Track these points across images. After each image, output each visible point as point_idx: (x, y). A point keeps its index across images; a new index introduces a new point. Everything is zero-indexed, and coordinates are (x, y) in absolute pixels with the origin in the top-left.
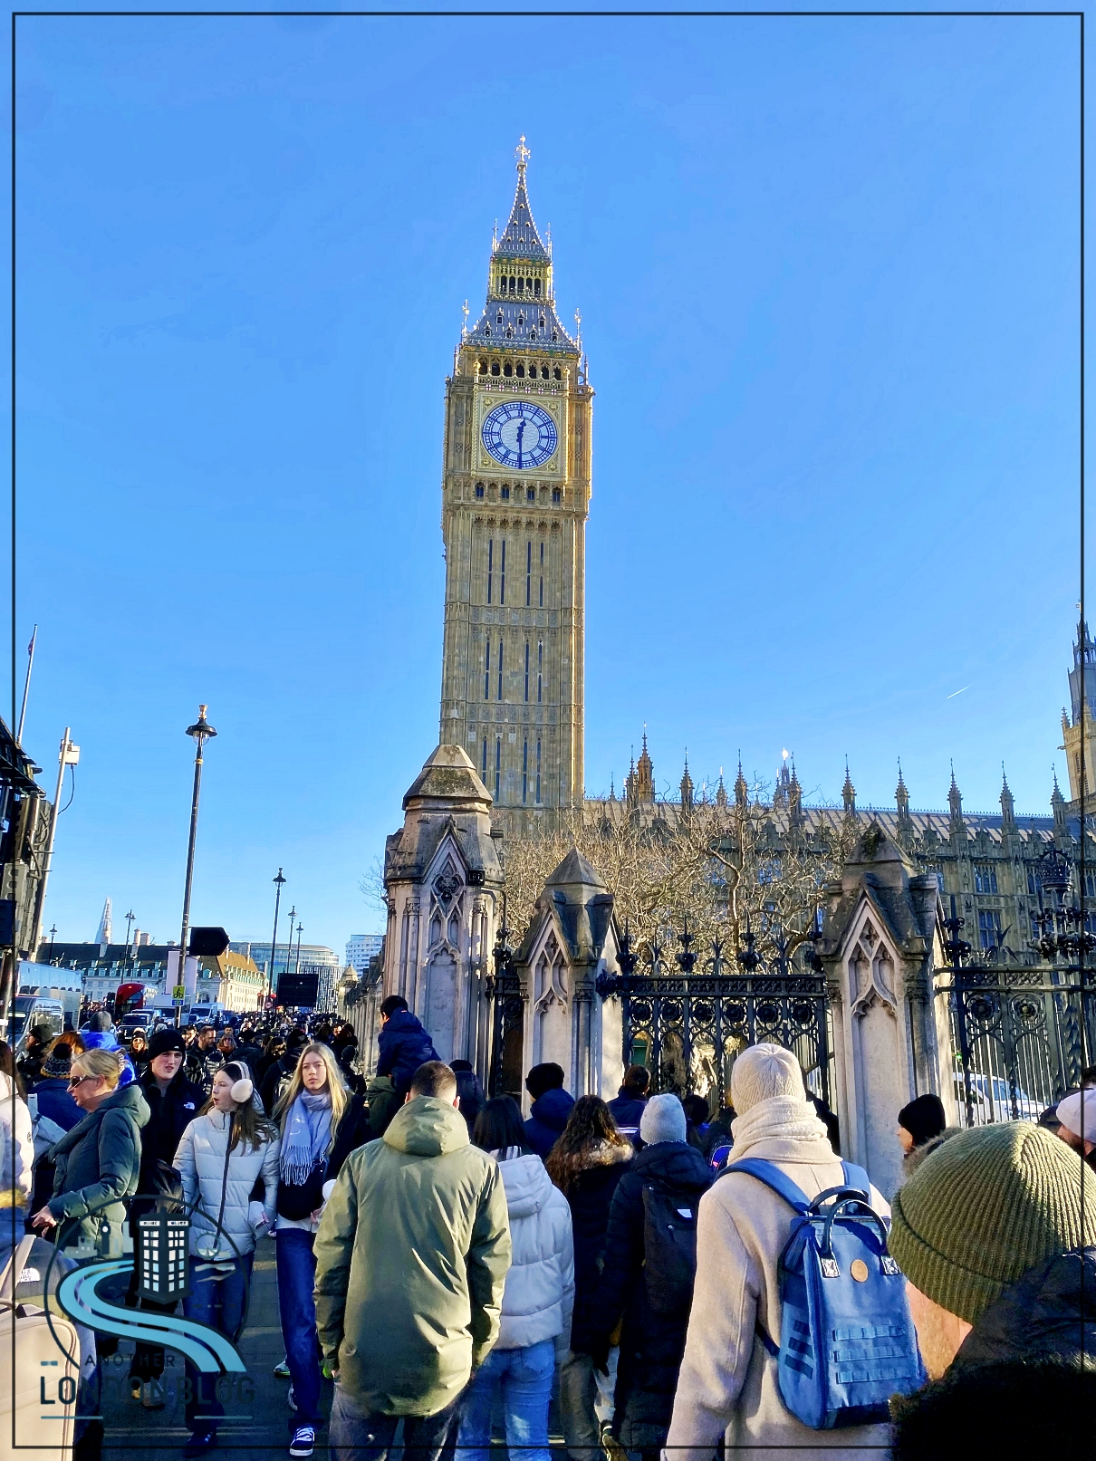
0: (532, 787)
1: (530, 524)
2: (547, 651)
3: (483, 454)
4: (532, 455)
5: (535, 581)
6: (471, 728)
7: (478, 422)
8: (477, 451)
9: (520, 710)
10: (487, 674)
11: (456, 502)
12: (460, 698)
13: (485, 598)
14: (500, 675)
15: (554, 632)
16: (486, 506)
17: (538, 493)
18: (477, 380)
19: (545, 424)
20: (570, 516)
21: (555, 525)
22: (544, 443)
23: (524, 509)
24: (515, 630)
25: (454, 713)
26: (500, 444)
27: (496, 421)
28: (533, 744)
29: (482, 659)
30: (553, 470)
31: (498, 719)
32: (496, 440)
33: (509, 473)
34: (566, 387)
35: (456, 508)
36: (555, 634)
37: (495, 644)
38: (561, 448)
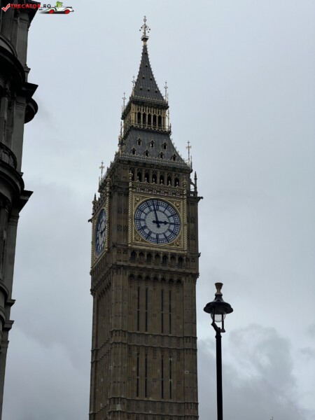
1: (163, 279)
2: (175, 364)
3: (135, 233)
4: (165, 235)
5: (166, 317)
7: (132, 212)
8: (132, 231)
9: (158, 406)
10: (138, 379)
11: (119, 263)
12: (122, 397)
13: (136, 327)
14: (146, 380)
15: (179, 352)
16: (137, 267)
17: (169, 260)
18: (130, 185)
19: (172, 216)
20: (187, 276)
21: (179, 281)
22: (172, 227)
23: (161, 270)
24: (154, 349)
25: (119, 407)
26: (145, 227)
27: (142, 211)
29: (134, 369)
30: (178, 245)
31: (145, 411)
32: (143, 224)
33: (152, 246)
34: (185, 192)
35: (119, 267)
36: (179, 354)
37: (142, 359)
38: (183, 232)
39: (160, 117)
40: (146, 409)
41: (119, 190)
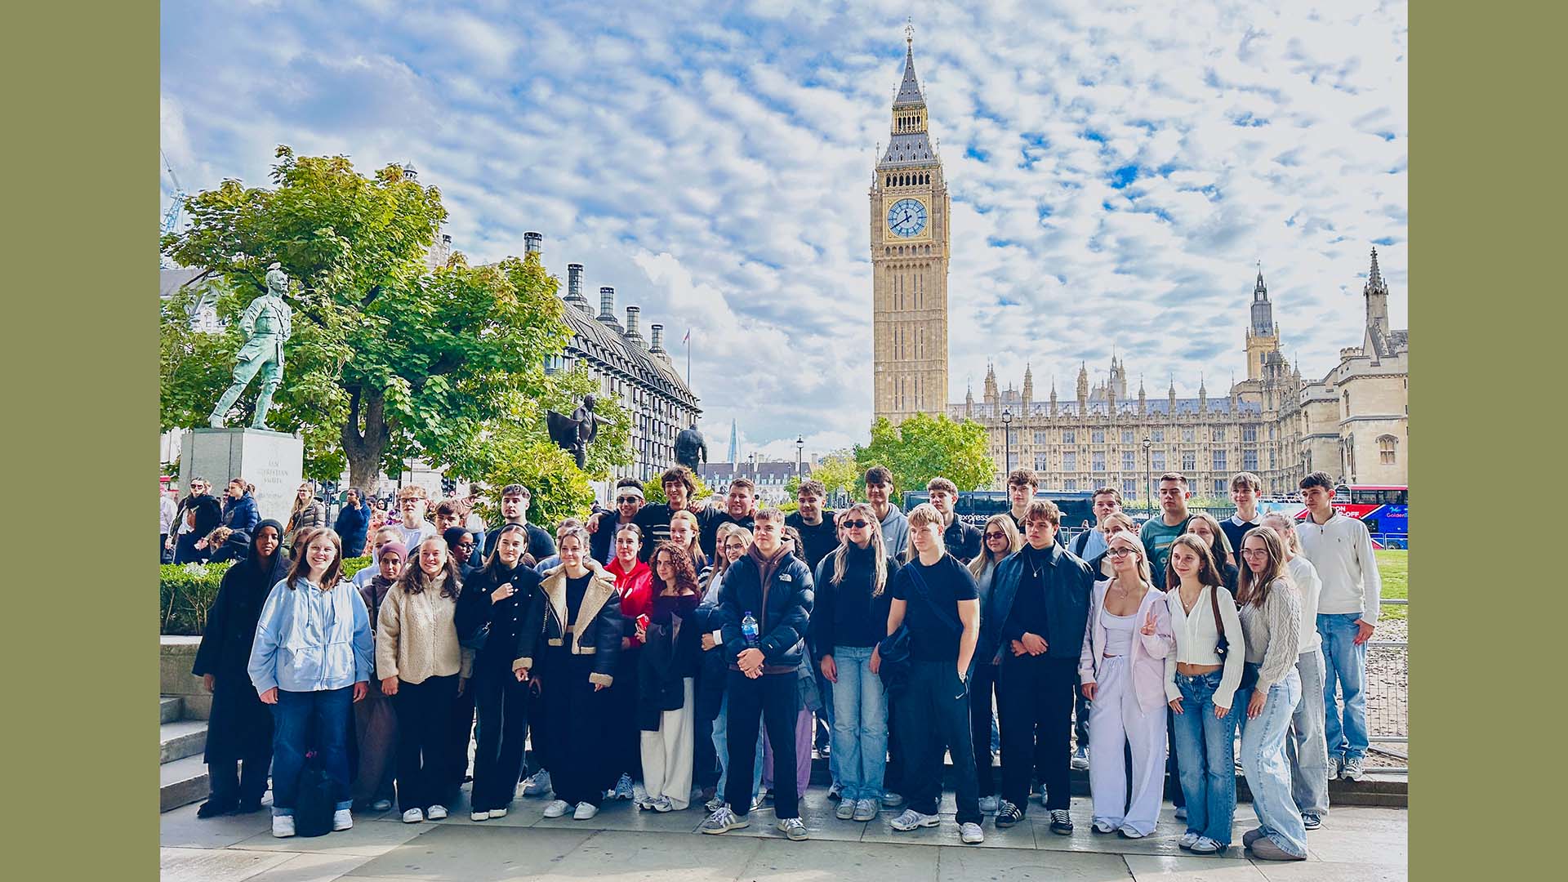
0: (919, 402)
1: (915, 265)
2: (925, 332)
3: (889, 231)
4: (914, 228)
5: (918, 296)
6: (889, 375)
7: (885, 214)
8: (885, 230)
9: (913, 364)
10: (896, 347)
11: (878, 259)
12: (883, 360)
13: (893, 307)
14: (902, 347)
15: (928, 322)
16: (892, 259)
17: (917, 249)
18: (884, 190)
19: (920, 210)
20: (934, 259)
21: (928, 265)
22: (920, 221)
23: (911, 258)
24: (909, 322)
25: (880, 369)
26: (897, 225)
27: (895, 212)
28: (919, 381)
29: (893, 339)
30: (925, 235)
31: (902, 369)
32: (895, 222)
33: (903, 240)
34: (931, 188)
35: (877, 262)
36: (929, 323)
37: (899, 332)
38: (929, 223)
39: (918, 117)
40: (903, 367)
41: (875, 197)
